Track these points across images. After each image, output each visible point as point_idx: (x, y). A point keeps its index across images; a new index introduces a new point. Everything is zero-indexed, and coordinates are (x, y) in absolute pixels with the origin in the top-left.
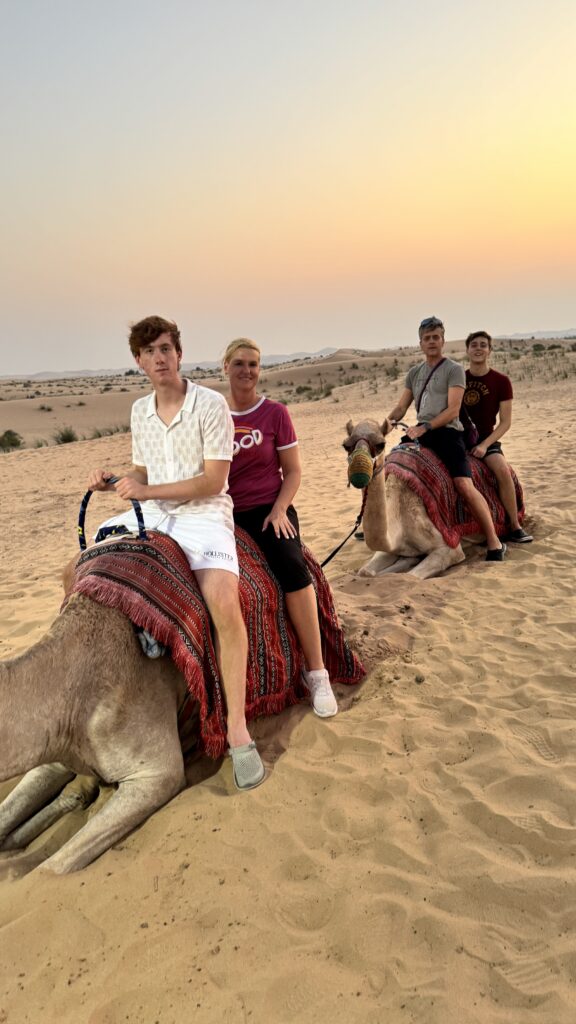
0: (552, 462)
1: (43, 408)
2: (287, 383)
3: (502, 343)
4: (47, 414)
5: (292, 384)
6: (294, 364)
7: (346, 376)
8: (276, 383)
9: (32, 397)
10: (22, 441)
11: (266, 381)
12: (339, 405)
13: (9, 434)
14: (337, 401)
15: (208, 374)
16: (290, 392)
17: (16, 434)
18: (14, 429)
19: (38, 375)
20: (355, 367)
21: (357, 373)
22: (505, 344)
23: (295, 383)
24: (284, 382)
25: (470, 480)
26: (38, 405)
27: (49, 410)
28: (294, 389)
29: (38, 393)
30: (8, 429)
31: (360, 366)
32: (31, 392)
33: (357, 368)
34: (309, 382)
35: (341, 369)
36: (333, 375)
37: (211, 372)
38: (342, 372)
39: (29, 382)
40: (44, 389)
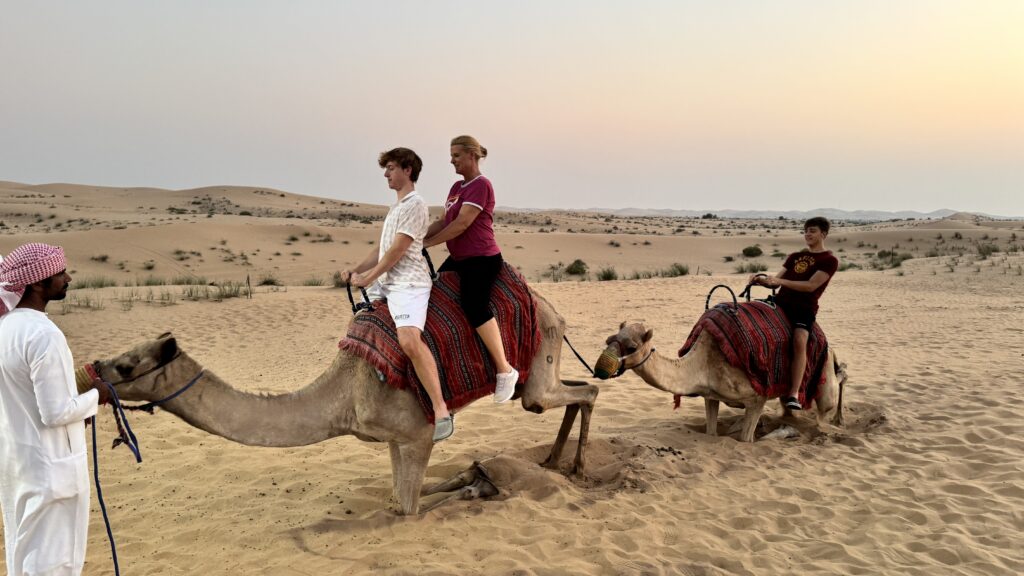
1: (612, 243)
4: (616, 249)
9: (610, 232)
10: (587, 270)
13: (578, 263)
17: (584, 264)
26: (608, 241)
27: (617, 245)
28: (876, 253)
29: (615, 228)
30: (577, 258)
31: (963, 236)
32: (610, 226)
33: (961, 238)
36: (929, 242)
38: (941, 241)
39: (612, 216)
40: (622, 225)
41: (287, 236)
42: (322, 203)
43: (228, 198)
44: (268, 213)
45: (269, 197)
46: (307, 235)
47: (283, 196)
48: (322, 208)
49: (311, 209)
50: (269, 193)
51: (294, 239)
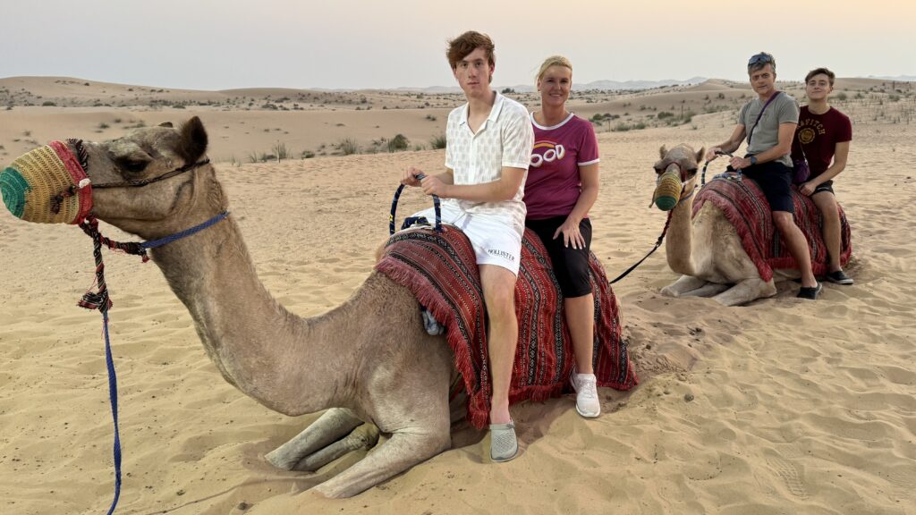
0: (900, 208)
1: (429, 118)
2: (650, 108)
3: (884, 85)
4: (432, 122)
5: (655, 109)
6: (661, 90)
7: (711, 105)
8: (639, 107)
9: (422, 108)
10: (409, 144)
11: (630, 104)
12: (697, 132)
13: (399, 137)
14: (695, 129)
15: (577, 96)
16: (652, 117)
17: (405, 138)
18: (404, 133)
19: (431, 88)
20: (721, 96)
21: (722, 103)
22: (887, 85)
23: (658, 108)
24: (647, 107)
25: (791, 215)
26: (425, 115)
27: (434, 119)
28: (656, 114)
29: (427, 104)
30: (399, 133)
31: (726, 96)
32: (422, 103)
33: (723, 98)
34: (673, 108)
35: (707, 98)
36: (698, 103)
37: (579, 93)
38: (707, 101)
39: (422, 94)
40: (433, 101)
41: (97, 124)
42: (130, 90)
43: (27, 90)
44: (73, 103)
45: (71, 86)
46: (118, 121)
47: (87, 84)
48: (131, 95)
49: (119, 96)
50: (72, 82)
51: (104, 127)
